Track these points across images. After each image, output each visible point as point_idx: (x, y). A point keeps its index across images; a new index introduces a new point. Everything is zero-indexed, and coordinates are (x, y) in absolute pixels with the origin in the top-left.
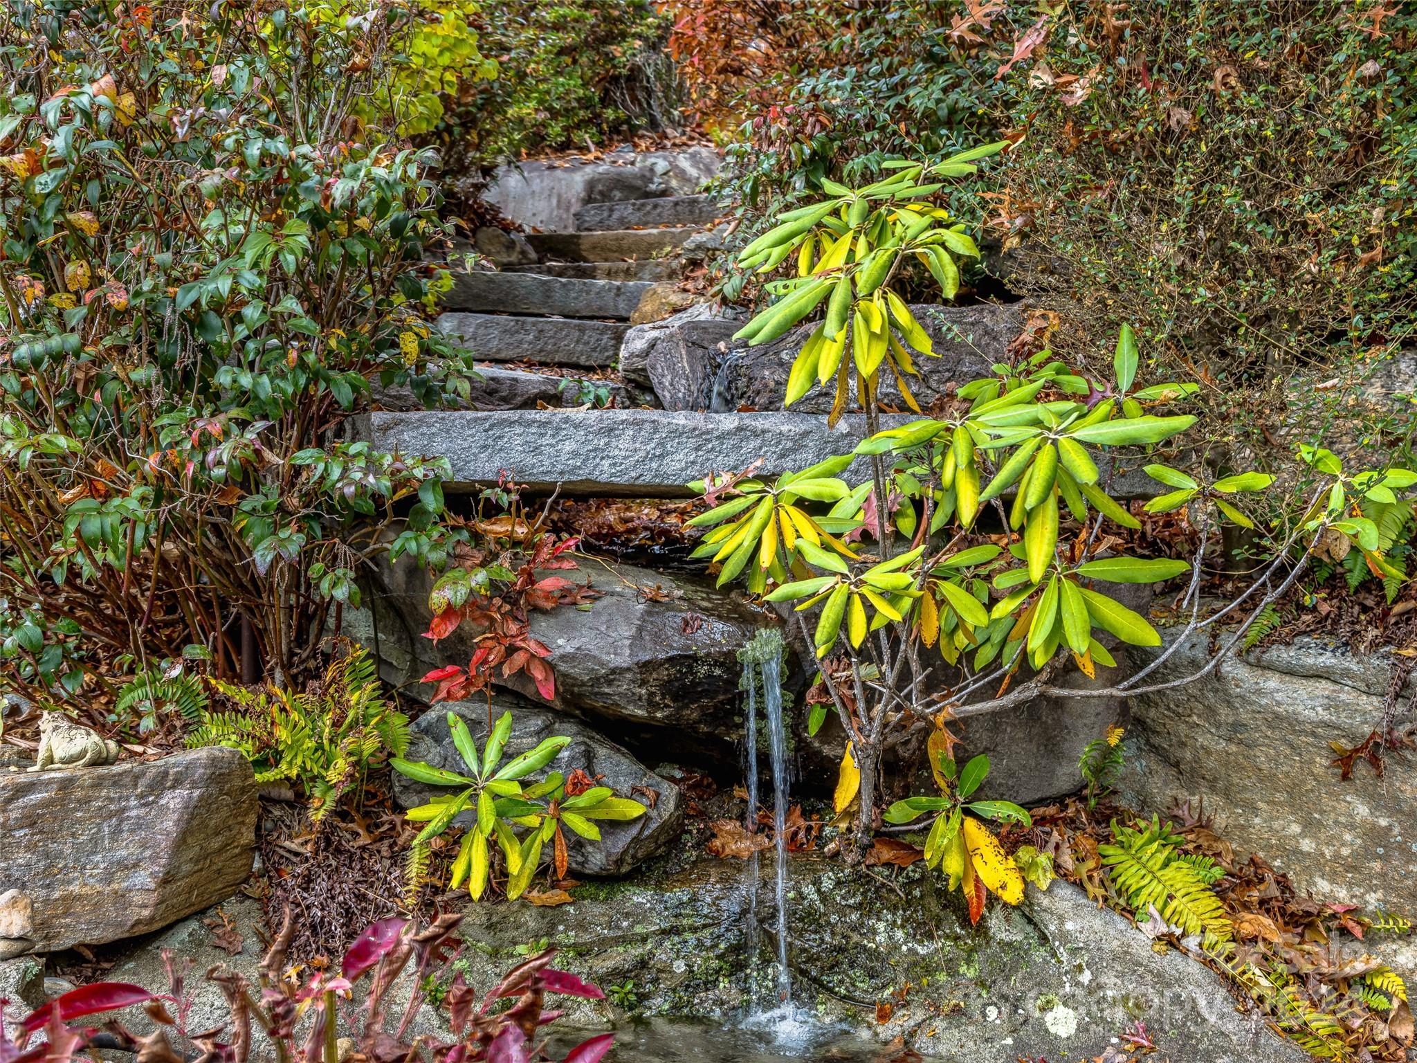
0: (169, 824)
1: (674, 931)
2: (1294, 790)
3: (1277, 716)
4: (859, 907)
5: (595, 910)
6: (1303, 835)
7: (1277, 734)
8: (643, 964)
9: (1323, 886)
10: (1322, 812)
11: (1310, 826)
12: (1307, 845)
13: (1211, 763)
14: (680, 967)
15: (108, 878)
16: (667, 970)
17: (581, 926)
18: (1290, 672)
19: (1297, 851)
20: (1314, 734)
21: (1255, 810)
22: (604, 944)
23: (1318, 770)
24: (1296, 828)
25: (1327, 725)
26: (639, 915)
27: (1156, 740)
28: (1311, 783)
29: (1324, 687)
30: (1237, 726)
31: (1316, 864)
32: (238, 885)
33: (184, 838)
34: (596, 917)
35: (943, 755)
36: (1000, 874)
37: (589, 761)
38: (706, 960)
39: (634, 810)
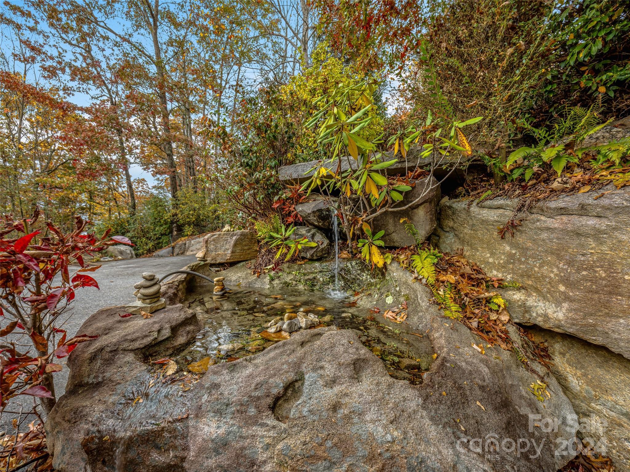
0: (233, 242)
1: (321, 272)
2: (488, 243)
3: (483, 221)
4: (360, 270)
5: (308, 266)
6: (490, 257)
7: (483, 226)
8: (314, 278)
9: (495, 272)
10: (496, 250)
11: (492, 254)
12: (491, 260)
13: (467, 237)
14: (321, 279)
15: (224, 251)
16: (319, 280)
17: (305, 269)
18: (490, 208)
19: (488, 262)
20: (493, 225)
21: (478, 250)
22: (309, 273)
23: (495, 236)
24: (488, 255)
25: (497, 221)
26: (315, 268)
27: (456, 233)
28: (493, 241)
29: (501, 211)
30: (473, 225)
31: (493, 266)
32: (255, 257)
33: (235, 245)
34: (308, 267)
35: (367, 229)
36: (378, 259)
37: (313, 236)
38: (327, 278)
39: (314, 245)
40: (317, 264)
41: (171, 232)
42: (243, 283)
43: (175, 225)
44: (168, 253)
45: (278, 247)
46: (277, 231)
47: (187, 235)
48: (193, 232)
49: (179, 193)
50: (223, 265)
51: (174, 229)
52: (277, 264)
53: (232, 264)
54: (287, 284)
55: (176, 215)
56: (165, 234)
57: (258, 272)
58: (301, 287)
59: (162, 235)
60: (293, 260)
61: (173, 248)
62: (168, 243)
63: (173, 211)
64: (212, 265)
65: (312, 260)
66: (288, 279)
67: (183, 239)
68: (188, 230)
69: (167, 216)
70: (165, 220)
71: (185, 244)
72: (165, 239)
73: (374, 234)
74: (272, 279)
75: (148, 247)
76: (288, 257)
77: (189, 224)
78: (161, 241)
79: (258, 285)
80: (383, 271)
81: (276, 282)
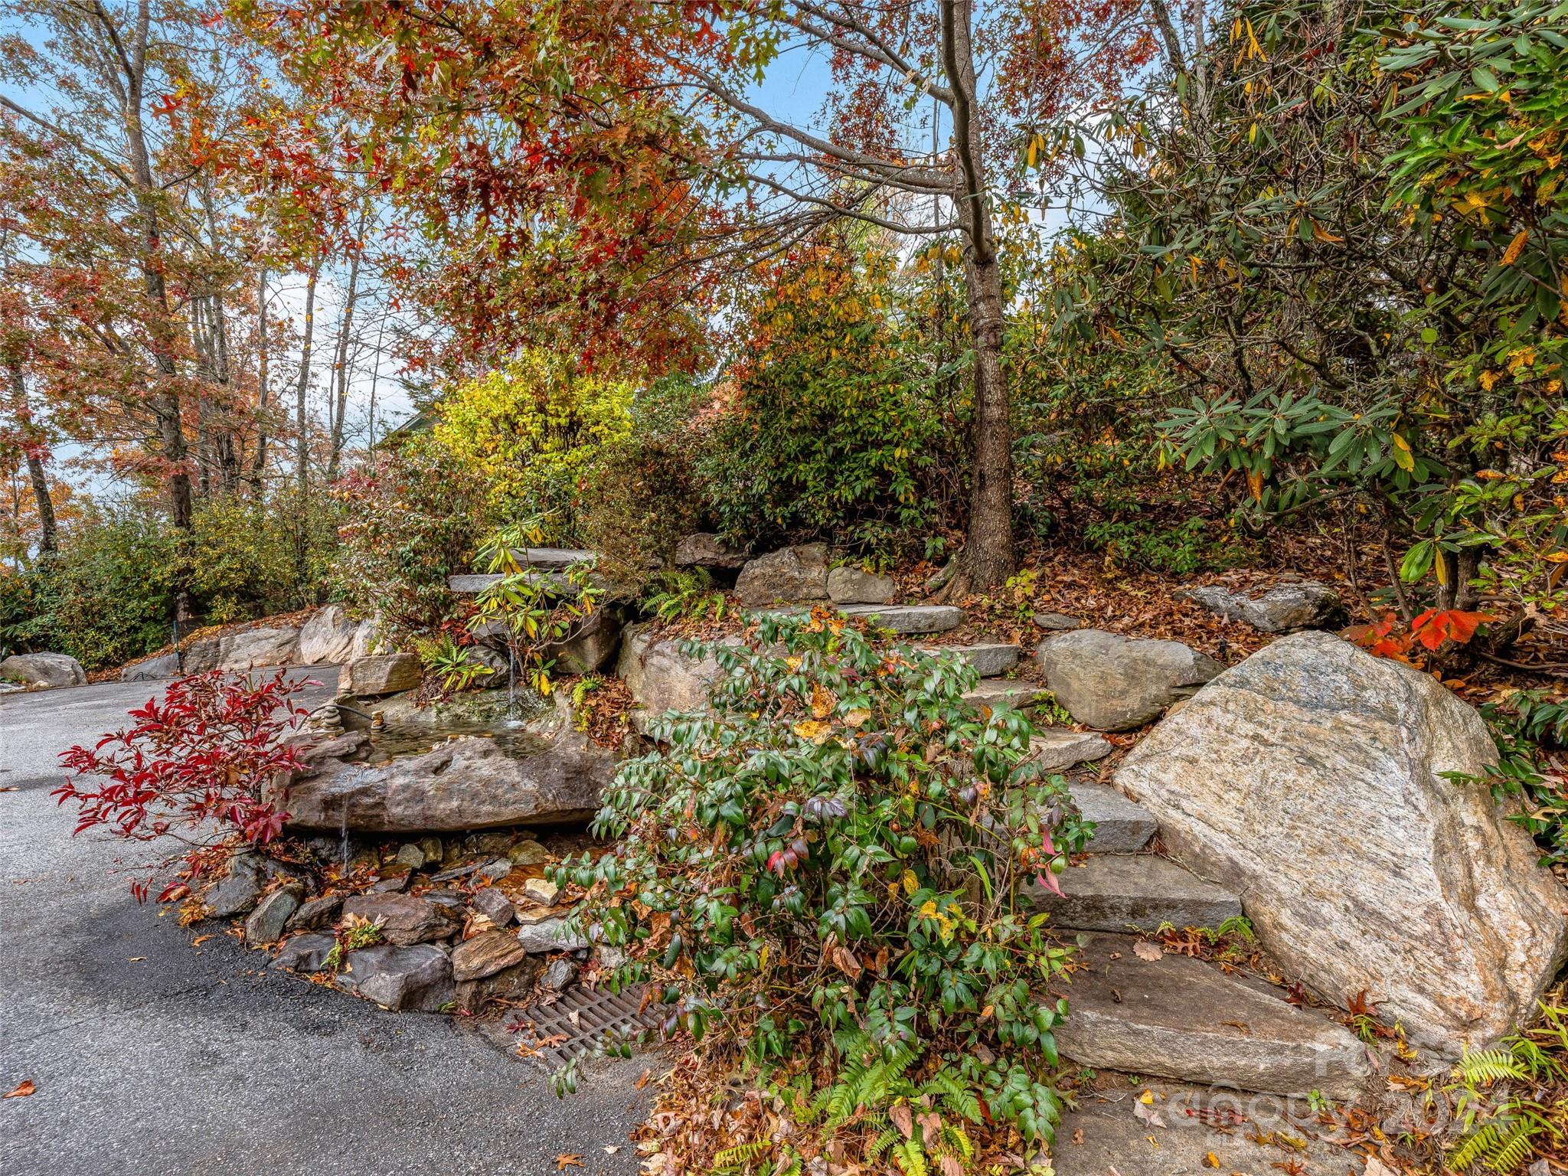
0: (388, 669)
1: (498, 701)
5: (483, 695)
8: (490, 708)
9: (638, 696)
14: (498, 709)
15: (377, 680)
16: (495, 710)
17: (480, 699)
22: (485, 703)
26: (492, 697)
32: (418, 686)
33: (392, 672)
34: (484, 697)
35: (538, 658)
36: (546, 688)
37: (492, 660)
38: (504, 708)
39: (490, 671)
40: (494, 693)
41: (172, 613)
42: (403, 717)
43: (183, 595)
44: (167, 667)
45: (448, 674)
46: (447, 655)
47: (221, 622)
48: (238, 613)
49: (197, 519)
50: (372, 697)
51: (181, 606)
52: (446, 694)
53: (385, 696)
54: (457, 716)
55: (189, 570)
56: (156, 620)
57: (422, 703)
58: (475, 719)
59: (144, 620)
60: (467, 689)
61: (182, 655)
62: (163, 641)
63: (182, 562)
64: (361, 698)
65: (489, 688)
66: (460, 710)
67: (208, 630)
68: (223, 608)
69: (161, 573)
70: (154, 584)
71: (218, 645)
72: (151, 631)
73: (545, 663)
74: (440, 712)
75: (100, 654)
76: (461, 685)
77: (226, 593)
78: (140, 636)
79: (422, 718)
80: (550, 699)
81: (445, 714)
